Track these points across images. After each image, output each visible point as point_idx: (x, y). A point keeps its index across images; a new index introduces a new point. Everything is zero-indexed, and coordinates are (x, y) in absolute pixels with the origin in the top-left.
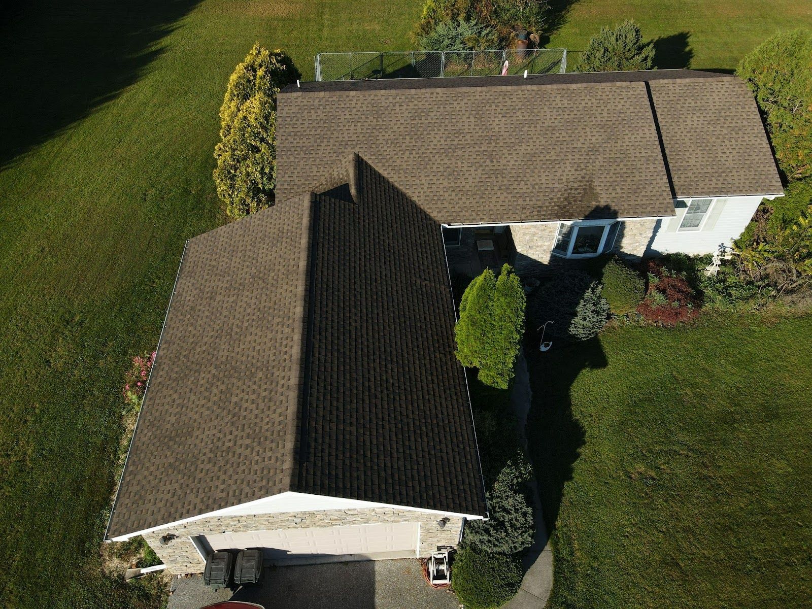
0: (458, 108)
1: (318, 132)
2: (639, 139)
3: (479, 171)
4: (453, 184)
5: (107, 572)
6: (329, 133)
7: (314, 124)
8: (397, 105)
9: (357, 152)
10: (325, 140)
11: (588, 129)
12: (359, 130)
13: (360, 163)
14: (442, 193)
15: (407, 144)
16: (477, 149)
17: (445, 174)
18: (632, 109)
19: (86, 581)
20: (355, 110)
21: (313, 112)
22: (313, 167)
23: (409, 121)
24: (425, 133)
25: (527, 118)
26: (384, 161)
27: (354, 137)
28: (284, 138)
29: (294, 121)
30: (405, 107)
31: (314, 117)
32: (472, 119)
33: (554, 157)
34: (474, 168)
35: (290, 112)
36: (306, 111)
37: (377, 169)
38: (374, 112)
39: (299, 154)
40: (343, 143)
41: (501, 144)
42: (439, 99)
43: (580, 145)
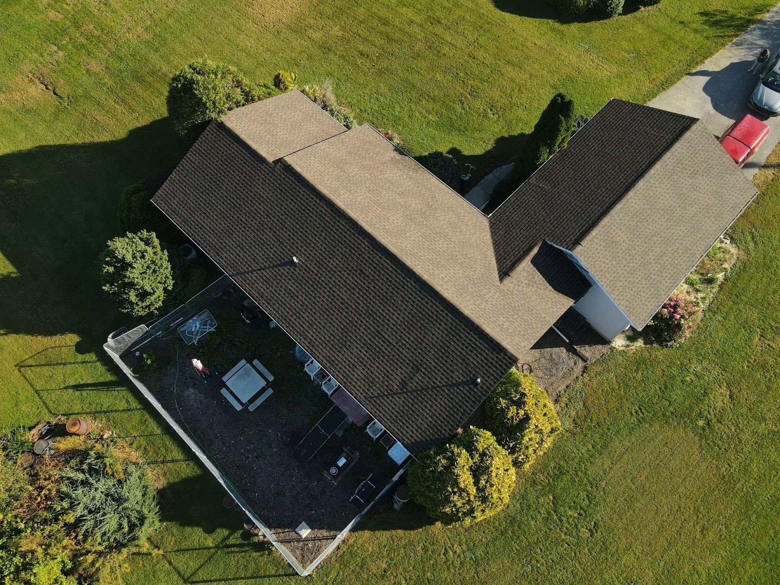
0: (409, 246)
1: (512, 313)
2: (332, 150)
3: (438, 215)
4: (460, 223)
5: (737, 249)
6: (506, 307)
7: (511, 319)
8: (445, 281)
9: (499, 282)
10: (513, 305)
11: (351, 175)
12: (485, 291)
13: (504, 272)
14: (471, 226)
15: (463, 259)
16: (425, 223)
17: (458, 230)
18: (313, 158)
19: (747, 252)
20: (475, 303)
21: (505, 327)
22: (533, 300)
23: (448, 267)
24: (446, 254)
25: (376, 206)
26: (487, 265)
27: (493, 290)
28: (539, 330)
29: (523, 333)
30: (441, 275)
31: (507, 323)
32: (408, 235)
33: (389, 184)
34: (439, 218)
35: (520, 340)
36: (509, 331)
37: (496, 266)
38: (464, 290)
39: (536, 313)
40: (503, 294)
41: (409, 212)
42: (414, 259)
43: (367, 175)
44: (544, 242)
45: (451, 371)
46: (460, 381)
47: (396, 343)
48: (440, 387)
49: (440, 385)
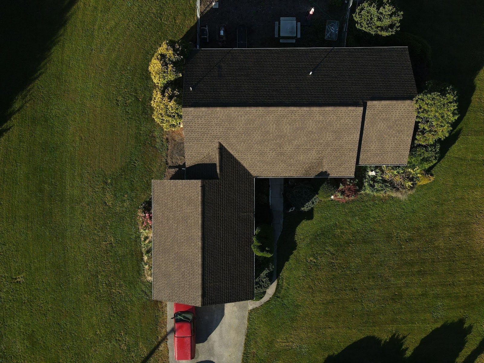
0: (268, 119)
1: (202, 130)
2: (350, 139)
3: (274, 153)
4: (261, 159)
5: (148, 280)
6: (207, 131)
7: (200, 126)
8: (240, 116)
9: (220, 142)
10: (206, 135)
11: (328, 133)
12: (221, 130)
13: (222, 149)
14: (256, 163)
15: (243, 138)
16: (275, 142)
17: (259, 154)
18: (352, 123)
19: (143, 282)
20: (219, 118)
21: (199, 119)
22: (201, 148)
23: (245, 126)
24: (252, 132)
25: (300, 126)
26: (232, 146)
27: (219, 134)
28: (187, 133)
29: (191, 124)
30: (243, 117)
31: (200, 122)
32: (274, 125)
33: (309, 147)
34: (272, 151)
35: (189, 119)
36: (196, 119)
37: (229, 150)
38: (228, 120)
39: (194, 141)
40: (214, 137)
41: (286, 140)
42: (260, 113)
43: (322, 141)
44: (218, 179)
45: (205, 85)
46: (199, 84)
47: (236, 78)
48: (205, 77)
49: (205, 78)
